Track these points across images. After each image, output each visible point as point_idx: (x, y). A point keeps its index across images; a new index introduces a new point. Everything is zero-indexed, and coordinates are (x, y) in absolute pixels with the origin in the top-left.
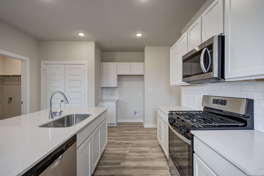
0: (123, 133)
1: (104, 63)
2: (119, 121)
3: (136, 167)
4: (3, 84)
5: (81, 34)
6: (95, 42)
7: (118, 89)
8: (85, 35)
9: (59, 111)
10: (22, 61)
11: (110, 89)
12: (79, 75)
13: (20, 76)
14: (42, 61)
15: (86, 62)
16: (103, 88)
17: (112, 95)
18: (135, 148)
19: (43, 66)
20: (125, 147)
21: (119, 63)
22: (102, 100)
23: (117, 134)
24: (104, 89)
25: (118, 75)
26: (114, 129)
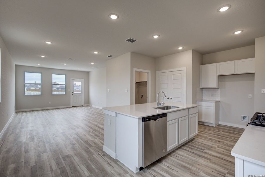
0: (219, 133)
1: (203, 66)
2: (220, 123)
3: (217, 157)
4: (139, 87)
5: (180, 48)
6: (193, 50)
7: (219, 89)
8: (183, 47)
9: (162, 103)
10: (147, 73)
11: (210, 90)
12: (180, 79)
13: (146, 82)
14: (157, 72)
15: (185, 68)
16: (203, 88)
17: (212, 95)
18: (226, 147)
19: (157, 75)
20: (215, 143)
21: (219, 64)
22: (202, 100)
23: (213, 132)
24: (203, 90)
25: (219, 76)
26: (212, 128)
